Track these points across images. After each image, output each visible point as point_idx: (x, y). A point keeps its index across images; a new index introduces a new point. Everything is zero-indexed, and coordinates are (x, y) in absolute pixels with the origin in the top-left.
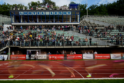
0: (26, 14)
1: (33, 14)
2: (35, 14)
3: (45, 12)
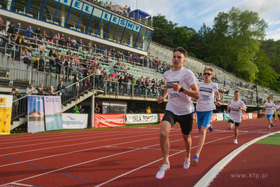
2: (69, 3)
3: (94, 7)
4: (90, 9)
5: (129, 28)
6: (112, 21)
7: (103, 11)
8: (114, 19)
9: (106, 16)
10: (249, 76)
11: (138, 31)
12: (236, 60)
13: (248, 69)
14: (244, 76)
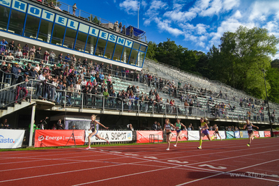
0: (22, 8)
1: (44, 16)
2: (51, 19)
3: (79, 22)
4: (76, 24)
5: (120, 43)
6: (100, 36)
7: (90, 26)
8: (103, 35)
9: (93, 31)
10: (260, 92)
11: (130, 46)
12: (245, 77)
13: (258, 86)
14: (255, 93)
